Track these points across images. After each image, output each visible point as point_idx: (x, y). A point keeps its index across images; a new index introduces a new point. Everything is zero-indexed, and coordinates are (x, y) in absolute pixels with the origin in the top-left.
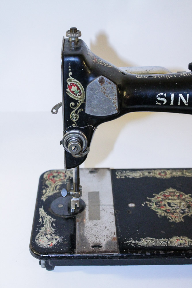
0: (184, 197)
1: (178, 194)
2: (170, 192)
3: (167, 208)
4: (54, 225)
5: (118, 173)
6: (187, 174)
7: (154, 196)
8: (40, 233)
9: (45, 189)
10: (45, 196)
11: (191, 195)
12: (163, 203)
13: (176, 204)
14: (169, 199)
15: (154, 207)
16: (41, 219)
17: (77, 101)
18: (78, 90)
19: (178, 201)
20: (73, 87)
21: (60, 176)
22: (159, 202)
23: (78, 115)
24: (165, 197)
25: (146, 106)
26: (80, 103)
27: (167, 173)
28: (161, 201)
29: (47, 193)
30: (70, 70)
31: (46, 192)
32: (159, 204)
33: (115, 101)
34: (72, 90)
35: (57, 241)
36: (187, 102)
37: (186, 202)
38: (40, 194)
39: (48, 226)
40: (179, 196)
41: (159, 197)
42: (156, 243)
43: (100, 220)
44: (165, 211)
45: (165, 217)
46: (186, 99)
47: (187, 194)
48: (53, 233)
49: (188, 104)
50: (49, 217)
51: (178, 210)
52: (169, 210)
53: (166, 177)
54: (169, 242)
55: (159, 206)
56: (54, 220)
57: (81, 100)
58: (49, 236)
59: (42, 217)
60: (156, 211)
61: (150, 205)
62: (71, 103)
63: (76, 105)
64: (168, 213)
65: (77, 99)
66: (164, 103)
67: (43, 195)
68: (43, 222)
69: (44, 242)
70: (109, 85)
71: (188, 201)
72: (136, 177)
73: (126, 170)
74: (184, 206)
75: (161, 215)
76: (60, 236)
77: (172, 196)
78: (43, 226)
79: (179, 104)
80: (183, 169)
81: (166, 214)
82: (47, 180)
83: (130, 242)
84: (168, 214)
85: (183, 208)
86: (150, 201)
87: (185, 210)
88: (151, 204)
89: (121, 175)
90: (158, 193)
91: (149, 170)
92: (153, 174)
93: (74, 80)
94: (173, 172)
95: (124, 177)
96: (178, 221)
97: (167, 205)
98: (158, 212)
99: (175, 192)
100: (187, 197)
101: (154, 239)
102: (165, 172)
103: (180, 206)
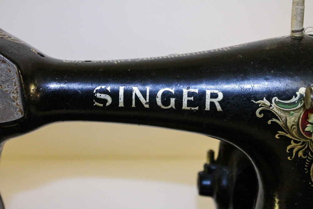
25: (76, 111)
33: (15, 95)
36: (148, 101)
46: (145, 96)
49: (149, 106)
66: (108, 104)
70: (3, 65)
79: (134, 105)
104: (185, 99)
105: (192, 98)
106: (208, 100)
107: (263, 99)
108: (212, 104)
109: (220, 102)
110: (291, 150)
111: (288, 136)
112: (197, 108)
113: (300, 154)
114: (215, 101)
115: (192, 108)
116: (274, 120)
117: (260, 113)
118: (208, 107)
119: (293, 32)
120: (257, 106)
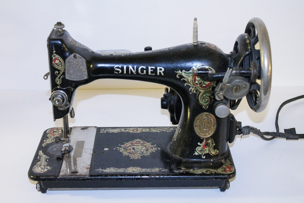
0: (146, 144)
1: (142, 143)
2: (136, 142)
3: (131, 151)
4: (48, 160)
5: (102, 130)
6: (153, 130)
7: (124, 144)
8: (36, 165)
9: (46, 139)
10: (45, 143)
11: (151, 143)
12: (129, 148)
13: (138, 149)
14: (135, 146)
15: (122, 150)
16: (39, 157)
17: (60, 70)
18: (60, 63)
19: (141, 147)
20: (56, 60)
21: (59, 132)
22: (127, 147)
23: (61, 80)
24: (132, 144)
25: (108, 75)
26: (62, 72)
27: (139, 130)
28: (129, 147)
29: (47, 142)
30: (54, 49)
31: (46, 141)
32: (126, 148)
33: (85, 70)
34: (56, 62)
35: (48, 169)
36: (135, 71)
37: (147, 147)
38: (42, 142)
39: (43, 161)
40: (142, 144)
41: (128, 144)
42: (117, 170)
43: (81, 158)
44: (129, 153)
45: (128, 156)
46: (134, 69)
47: (148, 142)
48: (46, 165)
49: (136, 73)
50: (45, 156)
51: (138, 152)
52: (132, 152)
53: (137, 132)
54: (126, 170)
55: (126, 150)
56: (48, 158)
57: (63, 70)
58: (43, 167)
59: (40, 156)
61: (120, 149)
62: (56, 72)
63: (59, 73)
64: (130, 153)
65: (60, 69)
66: (120, 73)
67: (44, 143)
68: (40, 159)
69: (38, 170)
70: (80, 59)
72: (115, 132)
73: (108, 128)
74: (144, 150)
75: (125, 155)
76: (50, 167)
77: (137, 144)
78: (39, 161)
79: (130, 73)
80: (151, 127)
82: (49, 134)
83: (98, 170)
84: (131, 155)
85: (143, 151)
86: (120, 147)
88: (120, 148)
89: (104, 131)
90: (127, 142)
91: (126, 128)
92: (128, 130)
93: (57, 56)
94: (143, 129)
95: (105, 132)
96: (136, 158)
97: (132, 149)
98: (124, 153)
99: (140, 141)
100: (148, 144)
101: (116, 168)
102: (137, 129)
103: (141, 150)
104: (150, 71)
105: (152, 70)
106: (158, 71)
107: (179, 71)
108: (160, 73)
109: (163, 72)
110: (191, 90)
111: (189, 85)
112: (154, 74)
113: (194, 92)
114: (161, 71)
115: (153, 74)
116: (184, 79)
117: (178, 76)
118: (158, 74)
119: (194, 43)
120: (177, 74)
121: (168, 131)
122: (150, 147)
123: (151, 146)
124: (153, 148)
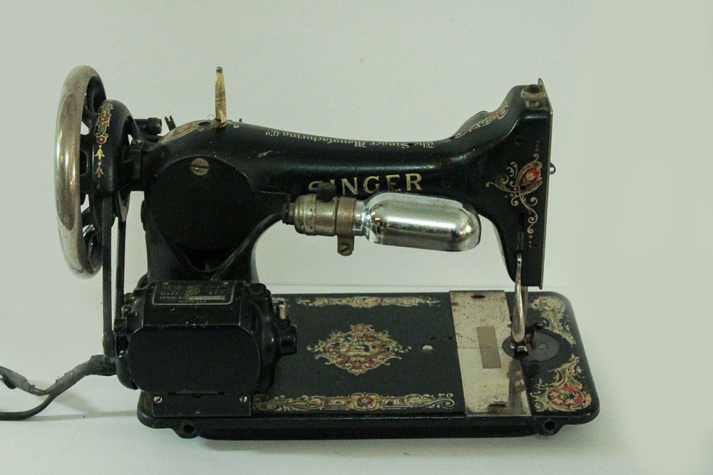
0: (339, 360)
1: (347, 364)
2: (360, 367)
3: (371, 343)
4: (545, 322)
5: (451, 403)
6: (319, 401)
7: (388, 361)
8: (562, 311)
9: (579, 373)
10: (575, 363)
11: (326, 363)
12: (377, 350)
13: (356, 348)
14: (364, 356)
15: (393, 345)
16: (568, 329)
19: (351, 354)
21: (559, 397)
22: (382, 352)
24: (371, 360)
27: (356, 404)
28: (378, 354)
29: (573, 367)
31: (575, 368)
32: (384, 350)
35: (534, 304)
37: (337, 353)
38: (583, 363)
40: (347, 362)
41: (380, 360)
42: (397, 301)
43: (477, 326)
44: (375, 339)
45: (377, 331)
47: (333, 365)
48: (542, 311)
50: (556, 331)
51: (355, 341)
52: (369, 341)
53: (360, 395)
54: (379, 301)
55: (383, 346)
58: (547, 308)
59: (568, 332)
60: (389, 339)
61: (398, 347)
64: (373, 337)
67: (578, 365)
68: (563, 325)
71: (334, 353)
72: (416, 396)
74: (344, 346)
75: (384, 333)
77: (359, 361)
81: (375, 335)
82: (582, 390)
83: (433, 302)
84: (372, 334)
86: (397, 353)
87: (344, 341)
88: (396, 350)
89: (445, 399)
90: (382, 366)
92: (383, 401)
94: (345, 405)
95: (440, 395)
96: (360, 327)
97: (370, 348)
98: (388, 338)
99: (352, 368)
100: (333, 360)
101: (399, 305)
102: (359, 406)
103: (351, 345)
121: (280, 399)
122: (329, 352)
123: (327, 356)
124: (322, 350)
